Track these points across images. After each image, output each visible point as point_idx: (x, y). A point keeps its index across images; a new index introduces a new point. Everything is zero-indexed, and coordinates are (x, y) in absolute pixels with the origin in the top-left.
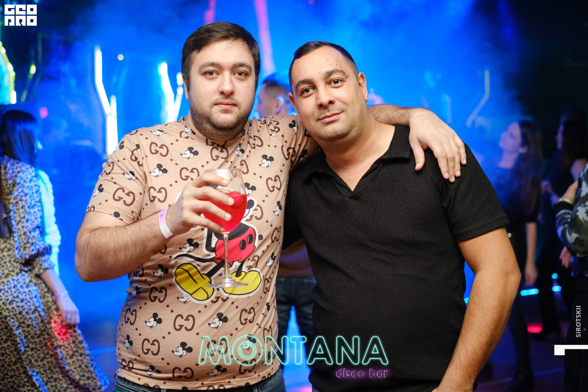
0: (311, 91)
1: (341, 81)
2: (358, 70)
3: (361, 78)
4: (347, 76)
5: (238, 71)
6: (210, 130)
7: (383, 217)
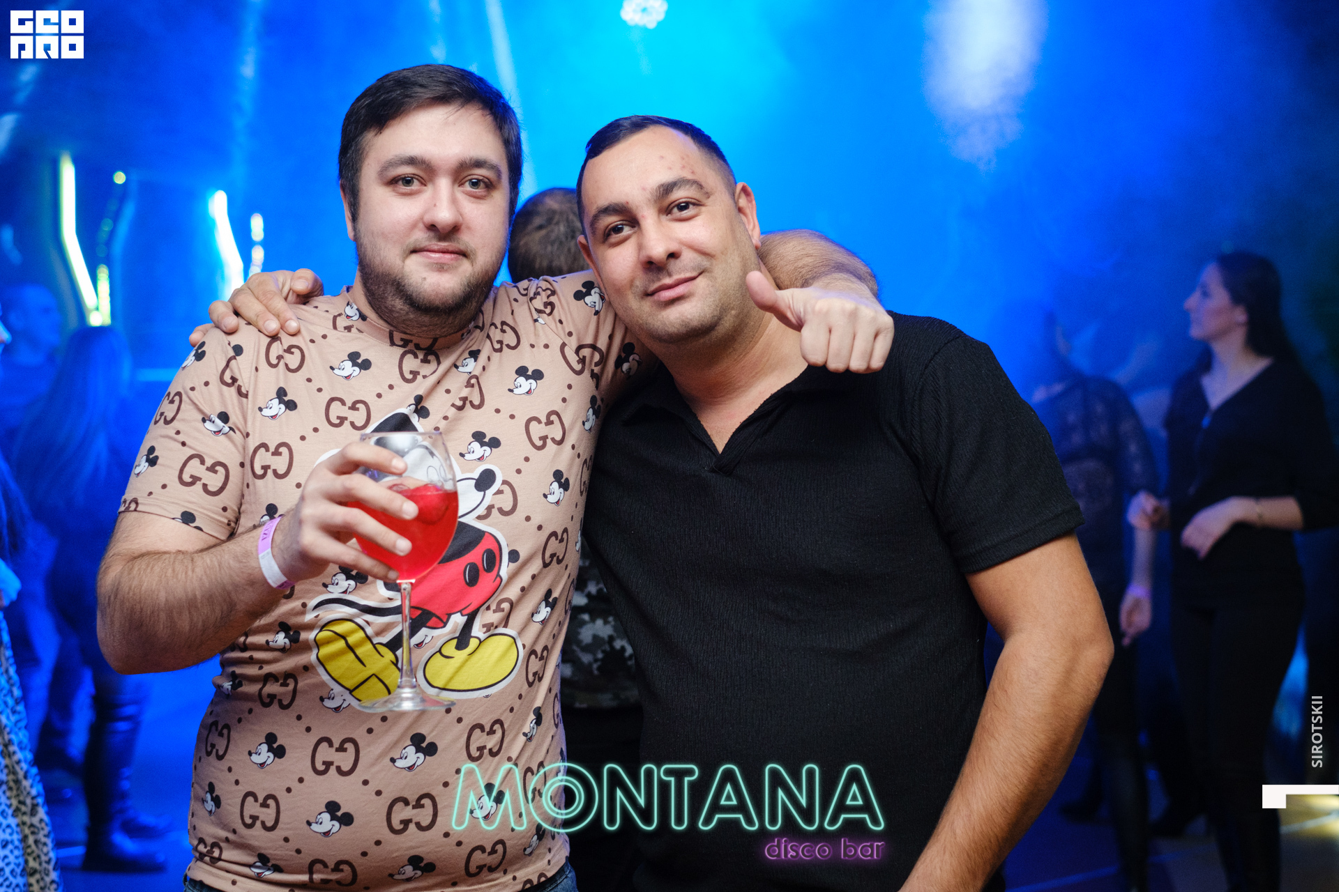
0: (627, 231)
1: (694, 204)
2: (736, 178)
3: (743, 196)
4: (707, 193)
5: (470, 177)
6: (402, 312)
7: (783, 517)
